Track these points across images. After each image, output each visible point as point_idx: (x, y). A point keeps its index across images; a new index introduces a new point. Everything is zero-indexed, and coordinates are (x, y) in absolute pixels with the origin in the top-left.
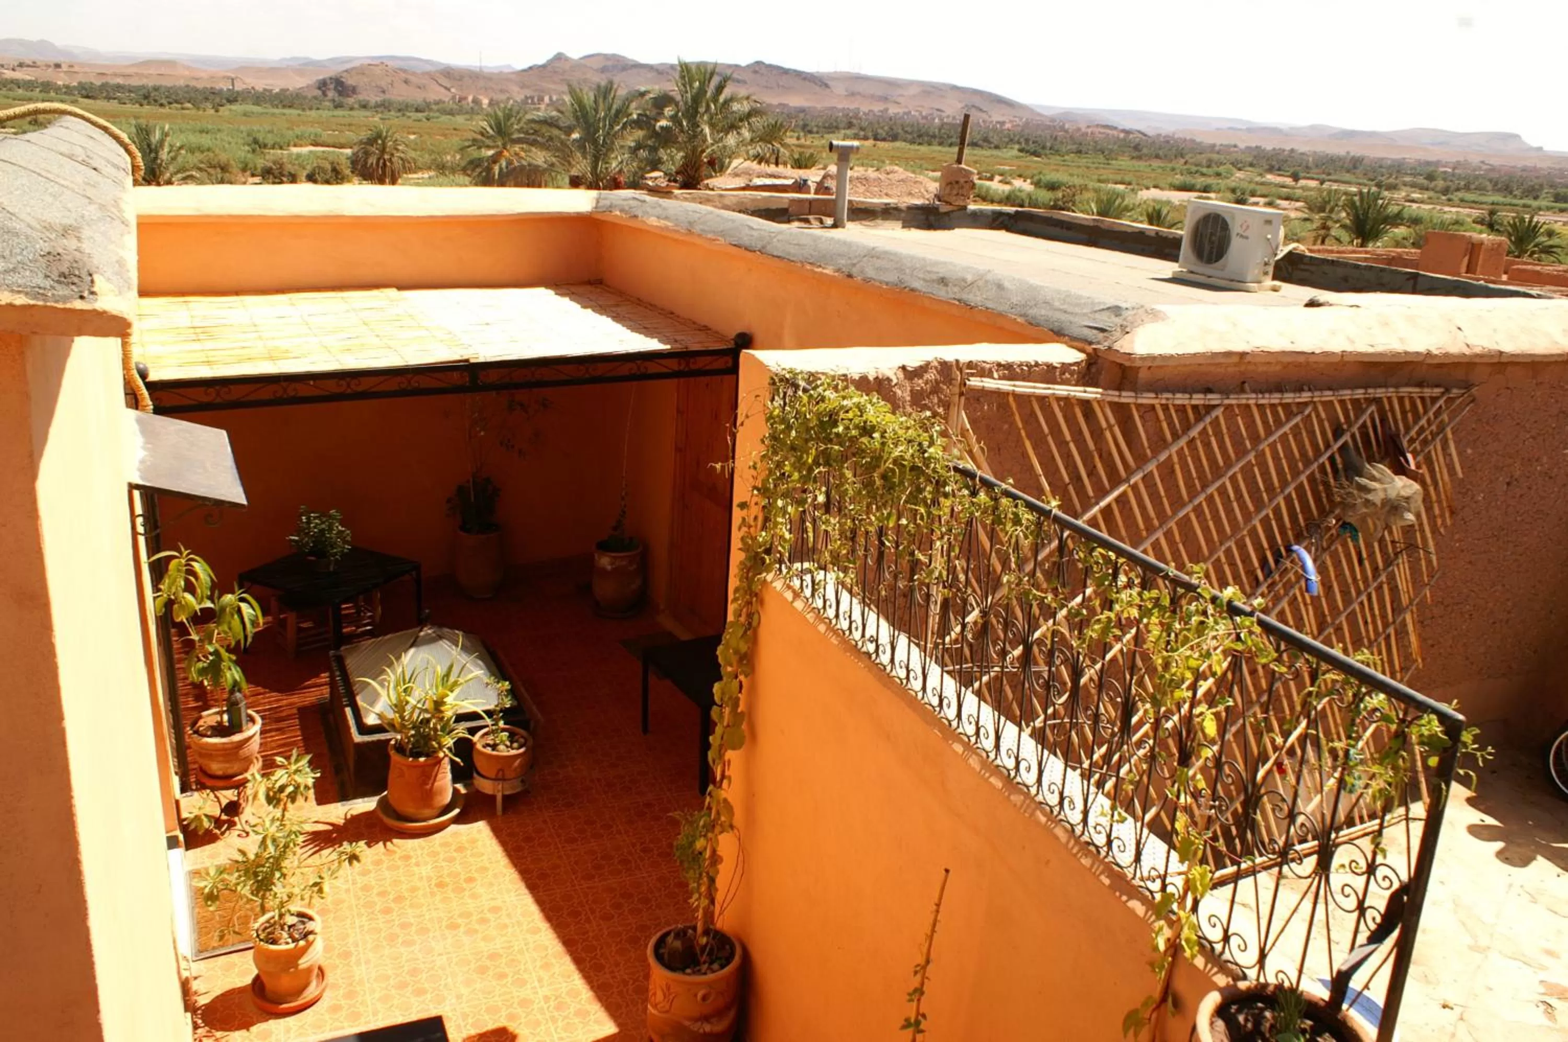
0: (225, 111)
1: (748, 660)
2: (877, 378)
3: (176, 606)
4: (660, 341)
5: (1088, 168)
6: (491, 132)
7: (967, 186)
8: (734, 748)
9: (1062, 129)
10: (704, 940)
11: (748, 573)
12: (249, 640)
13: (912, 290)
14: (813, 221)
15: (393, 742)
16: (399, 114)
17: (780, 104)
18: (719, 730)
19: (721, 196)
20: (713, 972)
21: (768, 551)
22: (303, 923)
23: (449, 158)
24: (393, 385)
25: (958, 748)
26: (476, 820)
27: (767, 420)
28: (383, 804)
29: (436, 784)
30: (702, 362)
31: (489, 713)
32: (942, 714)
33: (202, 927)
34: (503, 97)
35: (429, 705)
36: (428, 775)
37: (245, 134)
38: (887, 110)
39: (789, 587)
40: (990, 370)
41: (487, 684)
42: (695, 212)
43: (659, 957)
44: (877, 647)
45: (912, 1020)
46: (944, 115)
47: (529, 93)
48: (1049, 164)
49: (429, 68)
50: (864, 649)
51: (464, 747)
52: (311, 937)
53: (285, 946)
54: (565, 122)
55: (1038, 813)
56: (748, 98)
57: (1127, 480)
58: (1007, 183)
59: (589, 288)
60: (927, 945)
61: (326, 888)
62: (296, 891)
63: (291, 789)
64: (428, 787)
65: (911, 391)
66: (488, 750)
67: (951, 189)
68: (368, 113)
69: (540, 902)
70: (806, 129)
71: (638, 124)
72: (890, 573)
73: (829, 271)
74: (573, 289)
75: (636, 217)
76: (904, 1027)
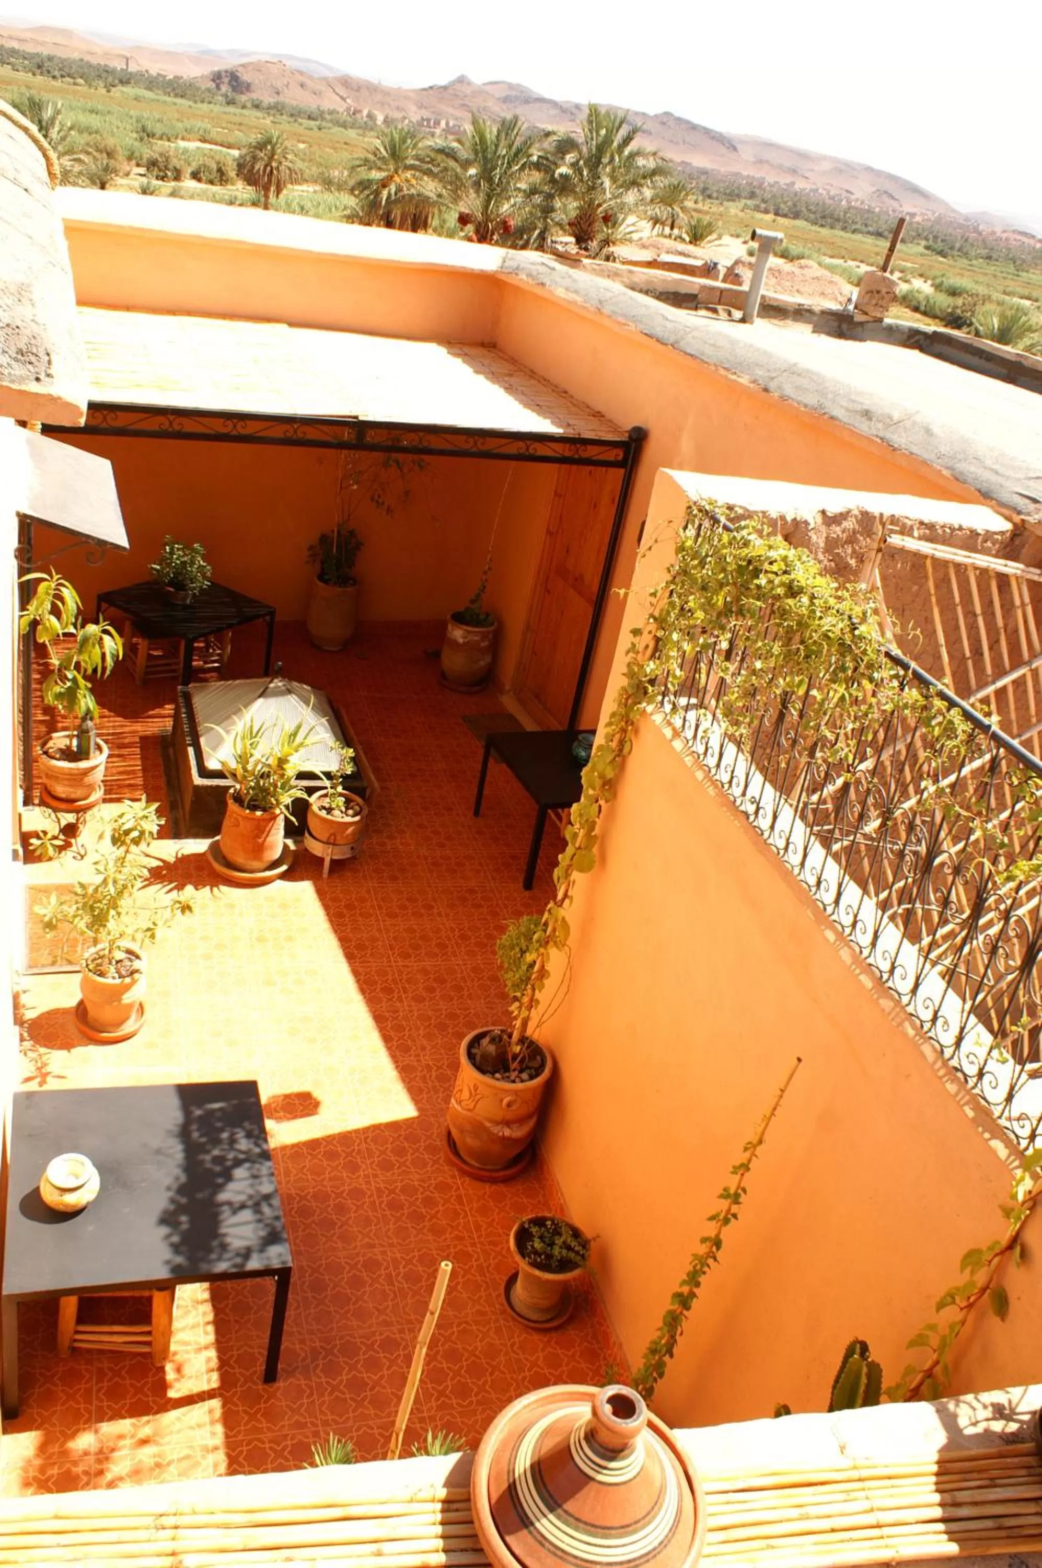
0: (118, 91)
1: (610, 786)
2: (795, 519)
3: (40, 627)
4: (553, 423)
5: (995, 276)
6: (384, 153)
7: (887, 297)
8: (581, 870)
9: (976, 230)
10: (517, 1049)
11: (627, 699)
12: (108, 672)
13: (832, 418)
14: (720, 311)
15: (232, 791)
16: (292, 119)
17: (683, 162)
18: (570, 850)
19: (630, 272)
20: (522, 1081)
21: (652, 682)
22: (130, 960)
23: (336, 173)
24: (278, 432)
25: (831, 936)
26: (302, 879)
27: (677, 552)
28: (214, 847)
29: (269, 839)
30: (592, 452)
31: (328, 775)
32: (817, 896)
33: (34, 946)
34: (397, 115)
35: (272, 761)
36: (262, 829)
37: (134, 120)
38: (793, 184)
39: (669, 724)
40: (912, 528)
41: (332, 749)
42: (607, 290)
43: (471, 1056)
44: (758, 809)
45: (732, 1191)
46: (853, 197)
47: (426, 114)
48: (954, 267)
49: (327, 74)
50: (742, 808)
51: (300, 808)
52: (136, 976)
53: (111, 980)
54: (464, 153)
55: (907, 1024)
56: (654, 154)
57: (1029, 663)
58: (906, 281)
59: (484, 351)
60: (763, 1125)
61: (158, 933)
62: (129, 931)
63: (135, 834)
64: (260, 841)
65: (827, 538)
66: (323, 813)
67: (871, 298)
68: (259, 114)
69: (355, 973)
70: (706, 194)
71: (537, 166)
72: (787, 739)
73: (744, 380)
74: (466, 350)
75: (543, 284)
76: (721, 1196)
